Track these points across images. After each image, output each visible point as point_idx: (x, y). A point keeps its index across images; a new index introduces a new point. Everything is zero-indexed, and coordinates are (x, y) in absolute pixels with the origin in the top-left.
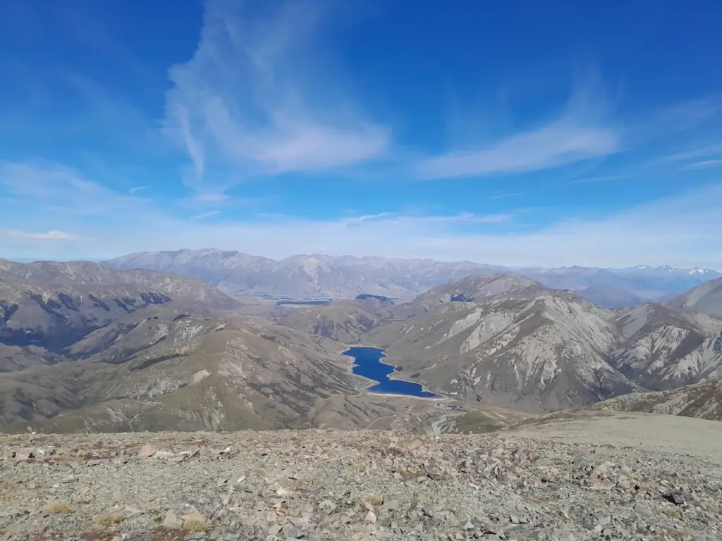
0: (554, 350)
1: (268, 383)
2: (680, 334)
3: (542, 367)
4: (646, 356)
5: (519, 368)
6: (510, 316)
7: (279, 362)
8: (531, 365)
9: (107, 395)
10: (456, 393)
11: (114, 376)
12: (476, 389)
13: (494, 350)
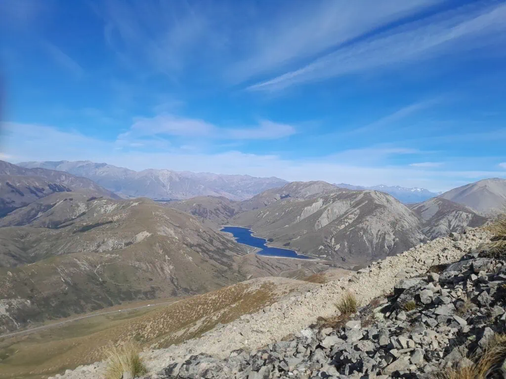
0: (390, 225)
1: (195, 244)
2: (467, 217)
3: (384, 237)
4: (447, 231)
5: (367, 238)
6: (347, 203)
7: (195, 229)
8: (375, 236)
9: (58, 252)
10: (325, 256)
11: (58, 238)
12: (339, 253)
13: (343, 226)
